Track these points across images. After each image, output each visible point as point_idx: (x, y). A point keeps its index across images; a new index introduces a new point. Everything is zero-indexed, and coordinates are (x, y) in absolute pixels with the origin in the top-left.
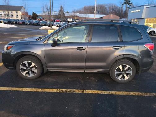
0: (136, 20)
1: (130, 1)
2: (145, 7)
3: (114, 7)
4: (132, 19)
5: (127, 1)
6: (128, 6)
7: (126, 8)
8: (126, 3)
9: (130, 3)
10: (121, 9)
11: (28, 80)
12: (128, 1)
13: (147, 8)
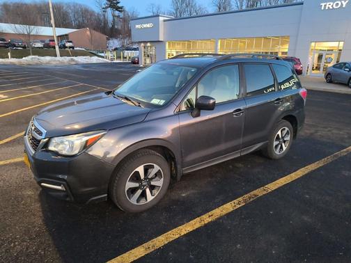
0: (149, 44)
1: (119, 3)
2: (161, 19)
3: (85, 13)
4: (142, 42)
5: (113, 2)
6: (117, 13)
7: (114, 16)
8: (110, 6)
9: (119, 8)
10: (102, 18)
11: (145, 211)
12: (115, 2)
13: (165, 21)
